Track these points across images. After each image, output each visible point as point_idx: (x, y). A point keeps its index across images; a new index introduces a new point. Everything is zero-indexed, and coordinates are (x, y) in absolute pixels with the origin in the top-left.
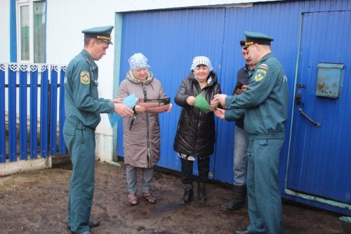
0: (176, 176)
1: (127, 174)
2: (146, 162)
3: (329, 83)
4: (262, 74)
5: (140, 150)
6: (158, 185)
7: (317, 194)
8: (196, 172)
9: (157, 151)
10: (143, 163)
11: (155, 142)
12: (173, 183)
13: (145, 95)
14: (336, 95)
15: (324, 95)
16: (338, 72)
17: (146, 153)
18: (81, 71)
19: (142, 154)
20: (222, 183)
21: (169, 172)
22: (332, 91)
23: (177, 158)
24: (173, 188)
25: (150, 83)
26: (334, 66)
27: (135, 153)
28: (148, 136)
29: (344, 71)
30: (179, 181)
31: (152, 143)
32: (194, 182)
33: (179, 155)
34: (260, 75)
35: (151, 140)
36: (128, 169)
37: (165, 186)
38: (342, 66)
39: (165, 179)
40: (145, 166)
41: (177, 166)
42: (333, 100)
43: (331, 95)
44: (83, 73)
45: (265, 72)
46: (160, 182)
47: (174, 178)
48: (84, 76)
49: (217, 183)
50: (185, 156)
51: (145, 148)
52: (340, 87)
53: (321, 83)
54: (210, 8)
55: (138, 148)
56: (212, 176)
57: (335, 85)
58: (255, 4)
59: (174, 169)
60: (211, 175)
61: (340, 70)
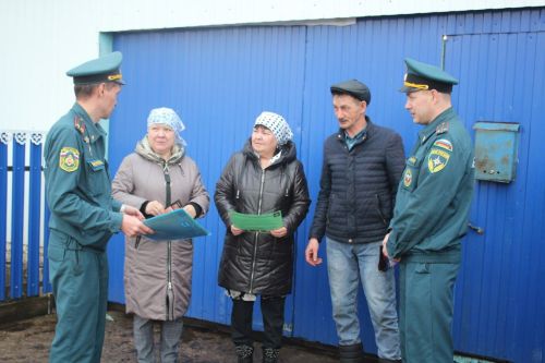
0: (219, 333)
1: (136, 332)
2: (162, 308)
3: (496, 157)
4: (443, 160)
5: (153, 286)
6: (189, 351)
7: (483, 354)
8: (258, 323)
9: (185, 291)
10: (157, 311)
11: (182, 273)
12: (216, 346)
13: (168, 183)
14: (509, 178)
15: (486, 177)
16: (510, 137)
17: (164, 291)
18: (61, 147)
19: (156, 294)
20: (309, 343)
21: (208, 328)
22: (501, 172)
23: (223, 300)
24: (218, 357)
25: (177, 162)
26: (504, 126)
27: (144, 291)
28: (169, 260)
29: (519, 135)
30: (228, 343)
31: (175, 272)
32: (255, 344)
33: (226, 292)
34: (437, 161)
35: (174, 268)
36: (137, 325)
37: (204, 352)
38: (516, 127)
39: (200, 341)
40: (162, 317)
41: (223, 316)
42: (502, 186)
43: (499, 178)
44: (65, 151)
45: (447, 156)
46: (192, 346)
47: (218, 338)
48: (67, 156)
49: (297, 343)
50: (238, 294)
51: (162, 283)
52: (515, 164)
53: (482, 158)
54: (279, 26)
55: (150, 281)
56: (290, 330)
57: (505, 160)
58: (359, 19)
59: (217, 321)
60: (287, 329)
61: (512, 135)
